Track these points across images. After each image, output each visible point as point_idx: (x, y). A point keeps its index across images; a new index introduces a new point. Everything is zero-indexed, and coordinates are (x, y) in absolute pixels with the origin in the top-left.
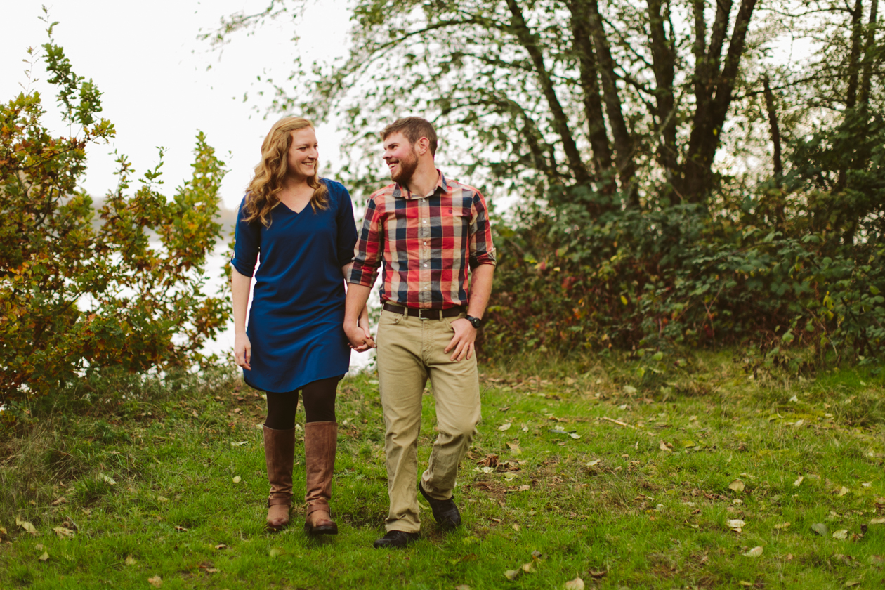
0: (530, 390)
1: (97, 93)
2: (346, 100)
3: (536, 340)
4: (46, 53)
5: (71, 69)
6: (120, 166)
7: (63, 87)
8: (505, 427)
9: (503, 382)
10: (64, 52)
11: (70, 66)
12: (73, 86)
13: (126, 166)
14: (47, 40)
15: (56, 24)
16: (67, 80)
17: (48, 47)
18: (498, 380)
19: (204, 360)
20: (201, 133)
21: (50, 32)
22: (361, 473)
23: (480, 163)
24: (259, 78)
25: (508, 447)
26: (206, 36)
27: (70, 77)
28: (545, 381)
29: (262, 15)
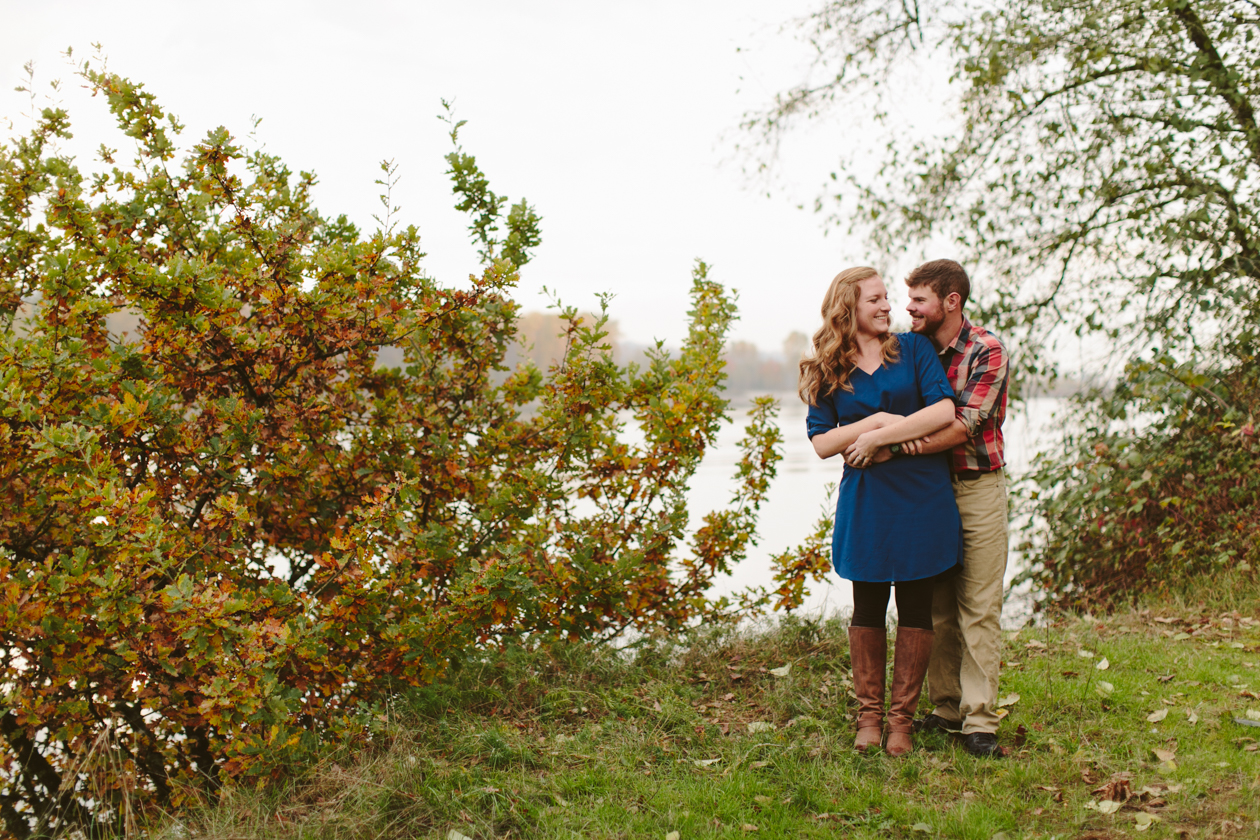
0: (1220, 639)
1: (533, 218)
2: (963, 199)
3: (1232, 552)
4: (450, 167)
5: (488, 188)
6: (567, 325)
7: (478, 215)
8: (1160, 715)
9: (1177, 624)
10: (476, 164)
11: (486, 183)
12: (493, 211)
13: (575, 324)
14: (452, 149)
15: (461, 123)
16: (483, 204)
17: (452, 158)
18: (1169, 620)
19: (709, 607)
20: (703, 265)
21: (454, 136)
22: (890, 816)
23: (1159, 273)
24: (834, 176)
25: (1155, 758)
26: (753, 123)
27: (487, 198)
28: (1247, 620)
29: (831, 87)
